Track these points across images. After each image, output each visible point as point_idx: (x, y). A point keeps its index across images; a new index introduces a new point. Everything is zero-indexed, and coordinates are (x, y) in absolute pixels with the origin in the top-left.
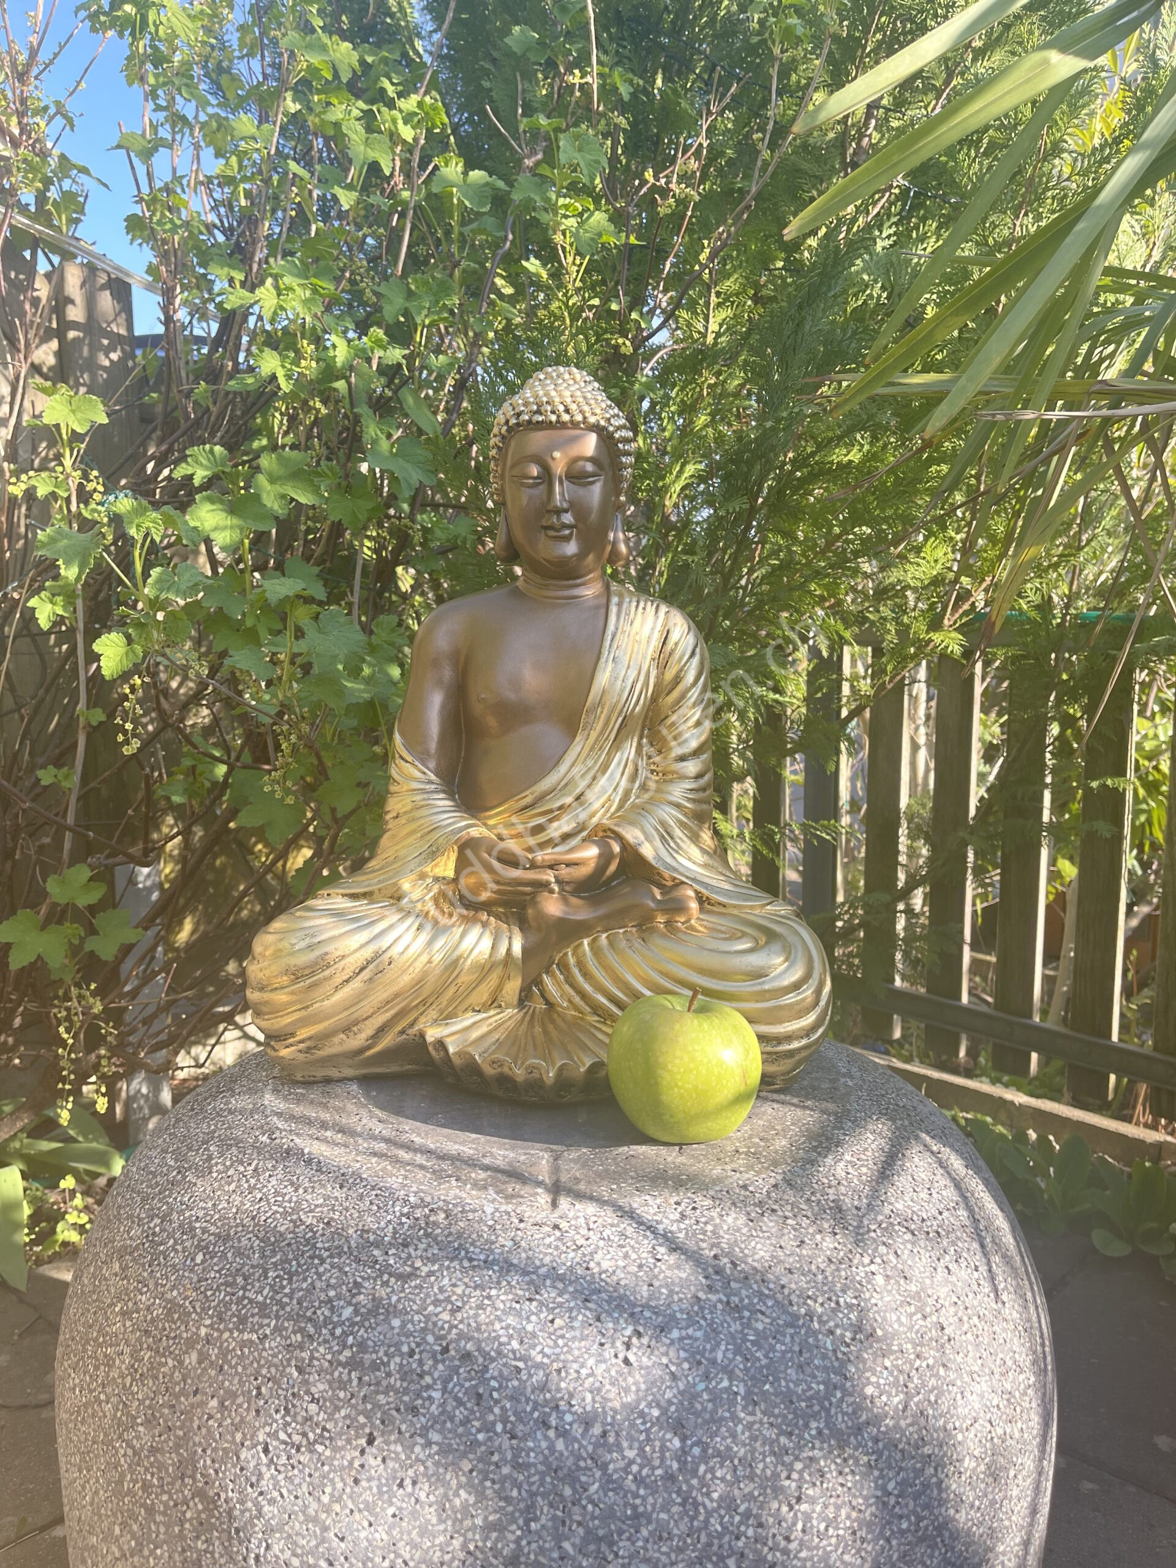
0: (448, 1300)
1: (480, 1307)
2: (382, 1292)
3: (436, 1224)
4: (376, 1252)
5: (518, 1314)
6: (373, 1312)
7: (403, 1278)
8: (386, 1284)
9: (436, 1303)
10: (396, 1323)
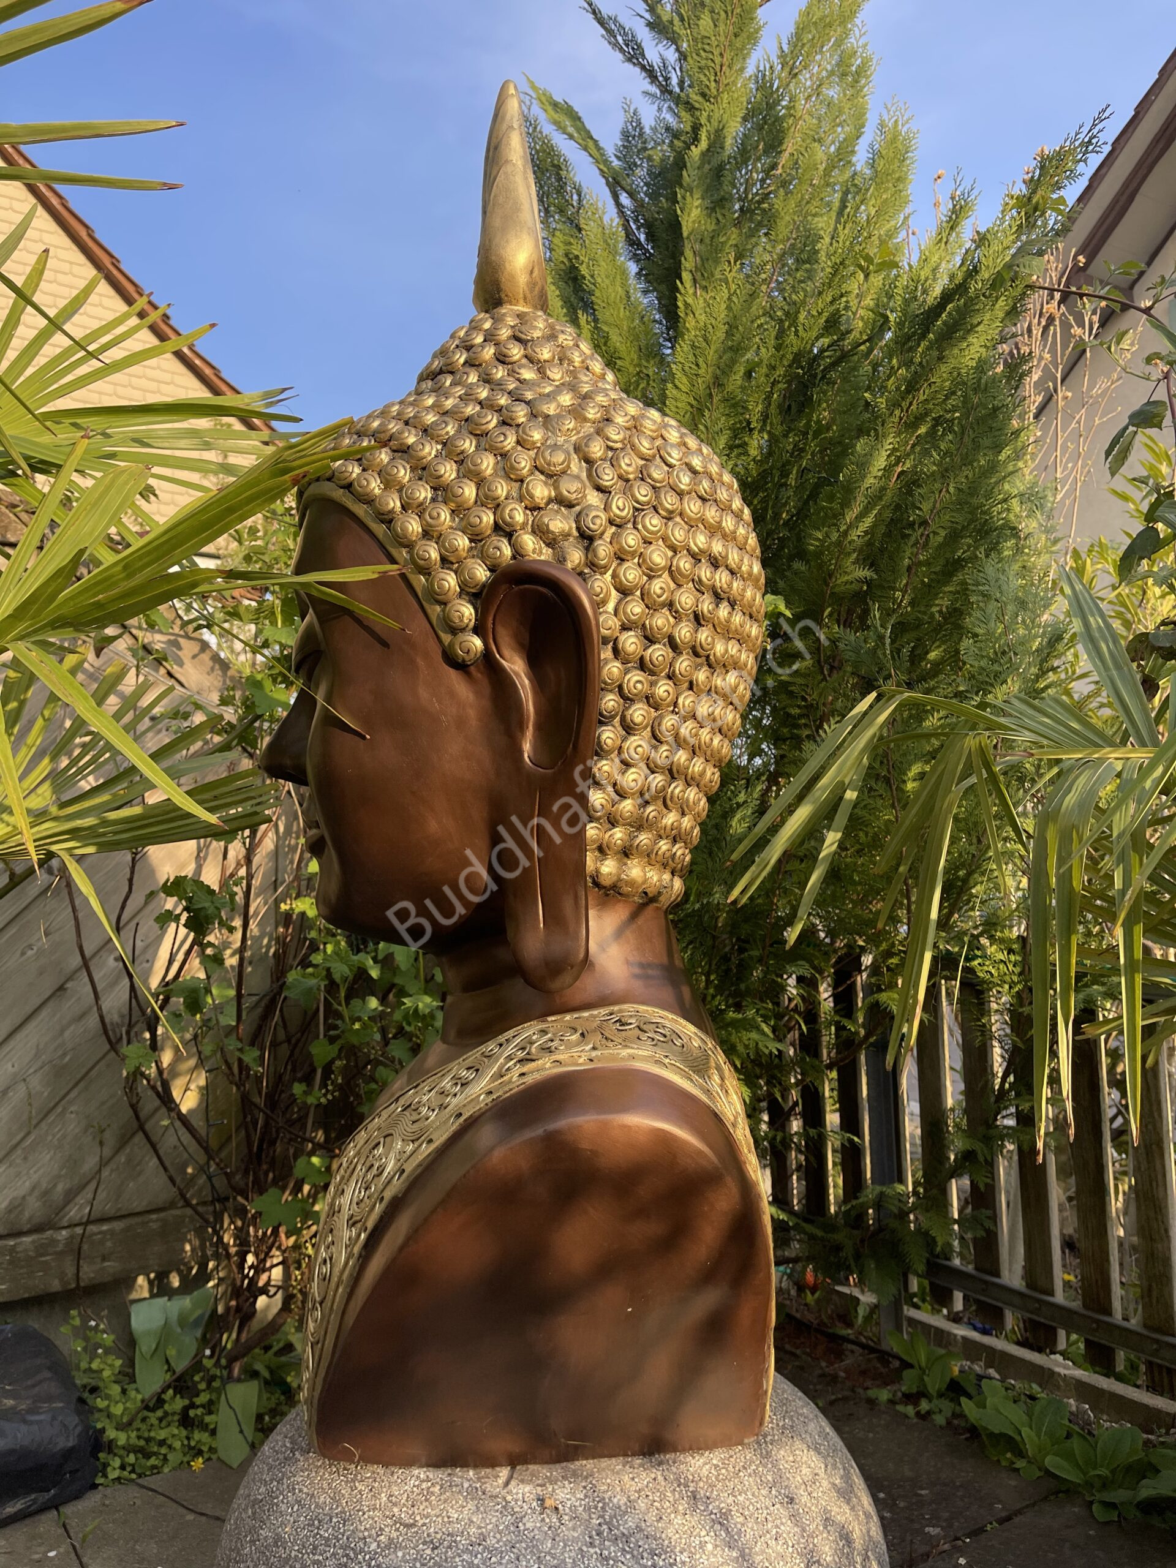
0: (432, 1542)
1: (450, 1547)
2: (394, 1534)
3: (433, 1493)
4: (396, 1510)
5: (471, 1552)
6: (388, 1547)
7: (408, 1526)
8: (397, 1530)
9: (425, 1543)
10: (400, 1554)
